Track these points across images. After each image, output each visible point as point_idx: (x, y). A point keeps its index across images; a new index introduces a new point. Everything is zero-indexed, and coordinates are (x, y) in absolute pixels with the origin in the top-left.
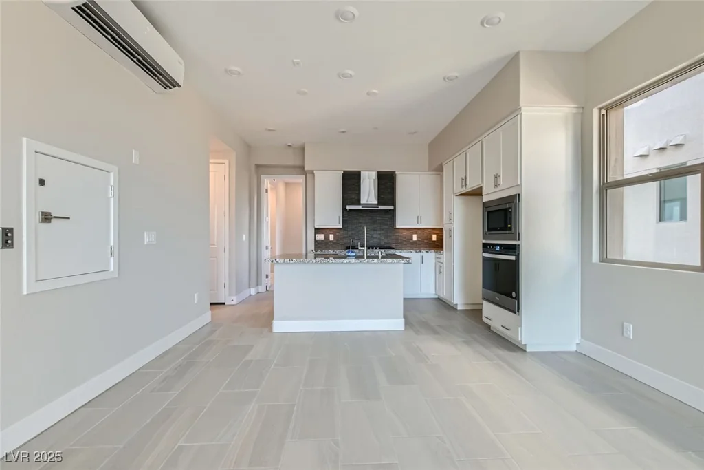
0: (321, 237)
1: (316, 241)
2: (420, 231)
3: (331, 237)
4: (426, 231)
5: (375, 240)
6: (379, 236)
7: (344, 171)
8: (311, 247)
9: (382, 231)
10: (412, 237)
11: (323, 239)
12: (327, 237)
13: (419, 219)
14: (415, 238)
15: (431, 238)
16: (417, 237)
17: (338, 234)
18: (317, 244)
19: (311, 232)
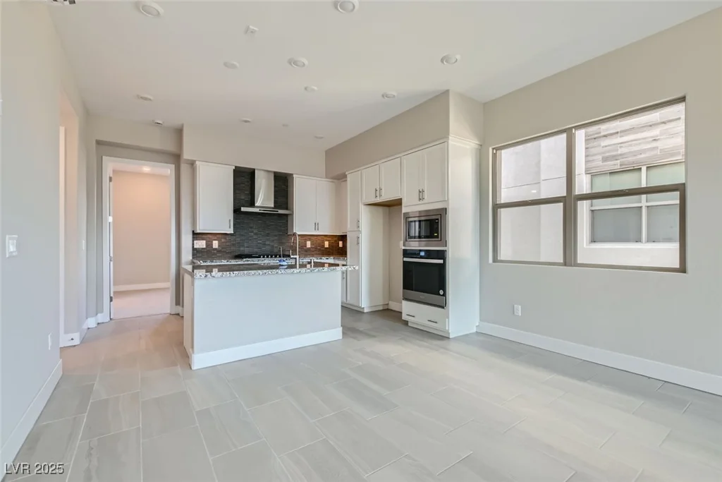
0: (201, 244)
1: (194, 249)
2: (313, 238)
3: (215, 244)
4: (319, 238)
5: (268, 248)
6: (272, 244)
7: (236, 167)
8: (187, 256)
9: (276, 238)
10: (306, 244)
11: (205, 247)
12: (209, 245)
13: (316, 226)
14: (309, 244)
15: (324, 246)
16: (311, 244)
17: (223, 240)
18: (196, 253)
19: (187, 239)
